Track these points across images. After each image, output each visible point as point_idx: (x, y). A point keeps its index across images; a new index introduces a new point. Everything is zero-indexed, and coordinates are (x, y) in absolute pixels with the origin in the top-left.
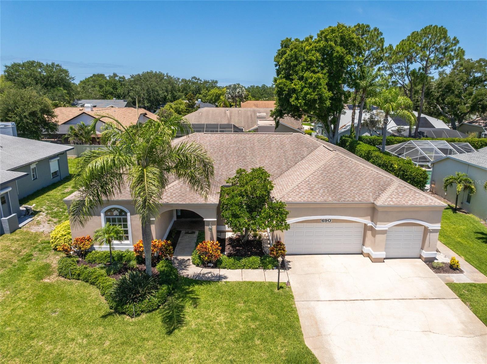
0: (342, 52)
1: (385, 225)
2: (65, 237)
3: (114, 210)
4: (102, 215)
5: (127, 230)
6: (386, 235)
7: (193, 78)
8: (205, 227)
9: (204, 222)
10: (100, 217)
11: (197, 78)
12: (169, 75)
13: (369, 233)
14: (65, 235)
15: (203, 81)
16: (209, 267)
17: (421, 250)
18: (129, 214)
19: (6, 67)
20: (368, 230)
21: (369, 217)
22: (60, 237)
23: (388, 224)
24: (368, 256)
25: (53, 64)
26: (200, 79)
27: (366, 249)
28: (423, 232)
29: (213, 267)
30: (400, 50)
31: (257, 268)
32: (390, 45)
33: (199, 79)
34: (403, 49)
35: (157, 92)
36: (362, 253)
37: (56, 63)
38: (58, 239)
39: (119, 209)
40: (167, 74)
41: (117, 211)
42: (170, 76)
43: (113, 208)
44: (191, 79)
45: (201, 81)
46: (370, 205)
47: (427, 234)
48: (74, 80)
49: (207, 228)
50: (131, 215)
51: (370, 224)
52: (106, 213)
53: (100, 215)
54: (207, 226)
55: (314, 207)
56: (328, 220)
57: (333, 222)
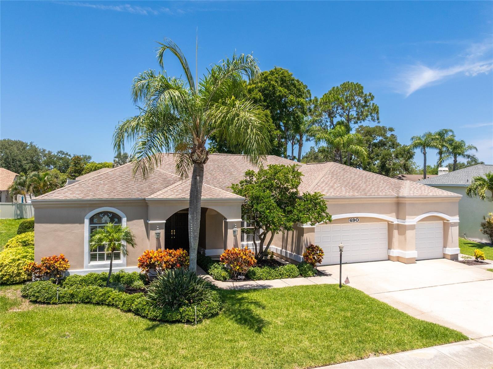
0: (285, 92)
1: (413, 219)
2: (20, 261)
3: (104, 216)
4: (87, 221)
6: (415, 230)
7: (58, 152)
8: (228, 230)
9: (227, 223)
10: (82, 225)
11: (65, 153)
12: (33, 144)
13: (396, 232)
14: (19, 260)
15: (72, 156)
16: (240, 280)
17: (444, 248)
18: (124, 220)
20: (395, 230)
21: (394, 214)
22: (9, 263)
23: (415, 218)
24: (398, 259)
26: (69, 154)
27: (395, 252)
28: (442, 229)
29: (244, 280)
30: (326, 100)
31: (296, 277)
32: (315, 97)
33: (67, 154)
34: (329, 100)
35: (20, 161)
36: (389, 259)
38: (6, 266)
39: (110, 213)
40: (31, 143)
41: (108, 216)
42: (34, 146)
43: (101, 213)
44: (56, 154)
45: (70, 156)
46: (395, 200)
47: (449, 228)
49: (230, 231)
50: (128, 220)
51: (396, 221)
52: (91, 220)
53: (83, 223)
54: (230, 229)
55: (343, 203)
56: (355, 219)
57: (361, 222)
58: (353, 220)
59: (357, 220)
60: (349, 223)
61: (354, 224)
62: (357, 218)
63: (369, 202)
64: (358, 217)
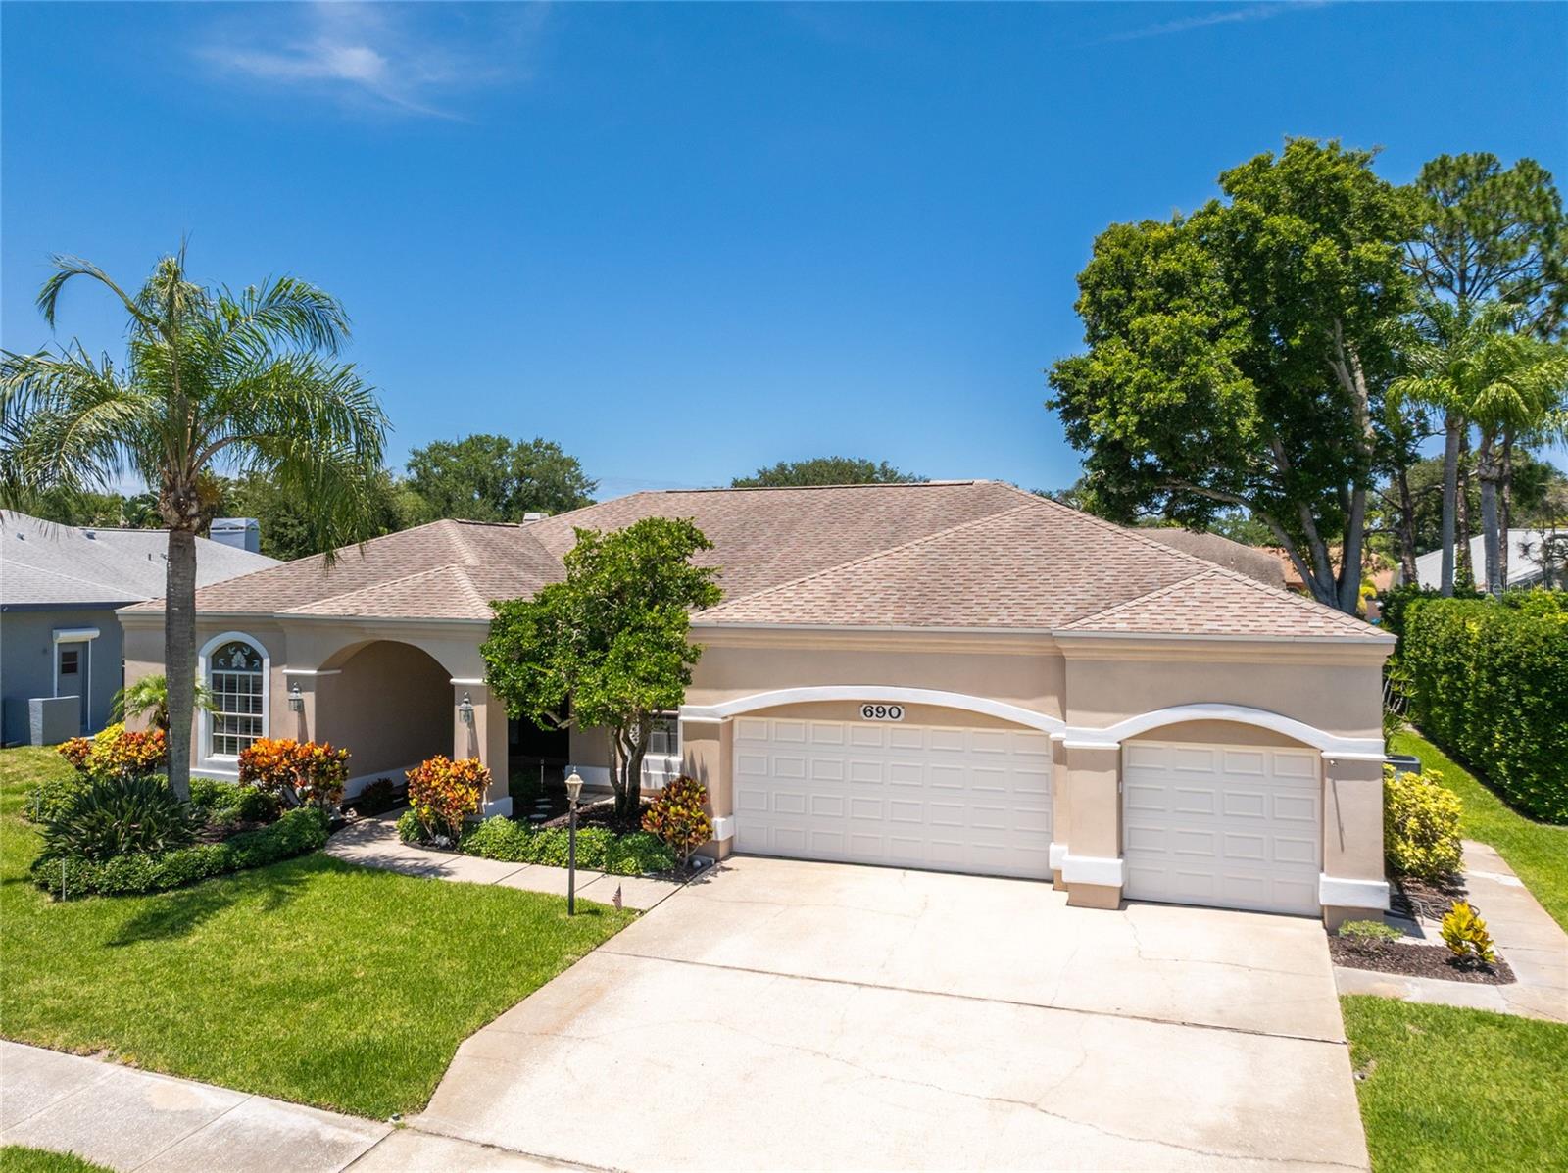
1: (1104, 726)
3: (236, 651)
5: (261, 719)
8: (456, 708)
9: (452, 687)
16: (433, 846)
18: (266, 662)
19: (415, 453)
21: (1053, 700)
23: (1114, 723)
25: (538, 443)
28: (1316, 783)
31: (583, 867)
37: (546, 441)
41: (242, 651)
43: (231, 645)
48: (594, 489)
49: (459, 709)
50: (272, 665)
52: (213, 659)
55: (824, 646)
56: (887, 707)
57: (912, 722)
58: (875, 710)
59: (894, 712)
60: (862, 720)
61: (880, 725)
62: (894, 704)
63: (930, 649)
64: (899, 703)
